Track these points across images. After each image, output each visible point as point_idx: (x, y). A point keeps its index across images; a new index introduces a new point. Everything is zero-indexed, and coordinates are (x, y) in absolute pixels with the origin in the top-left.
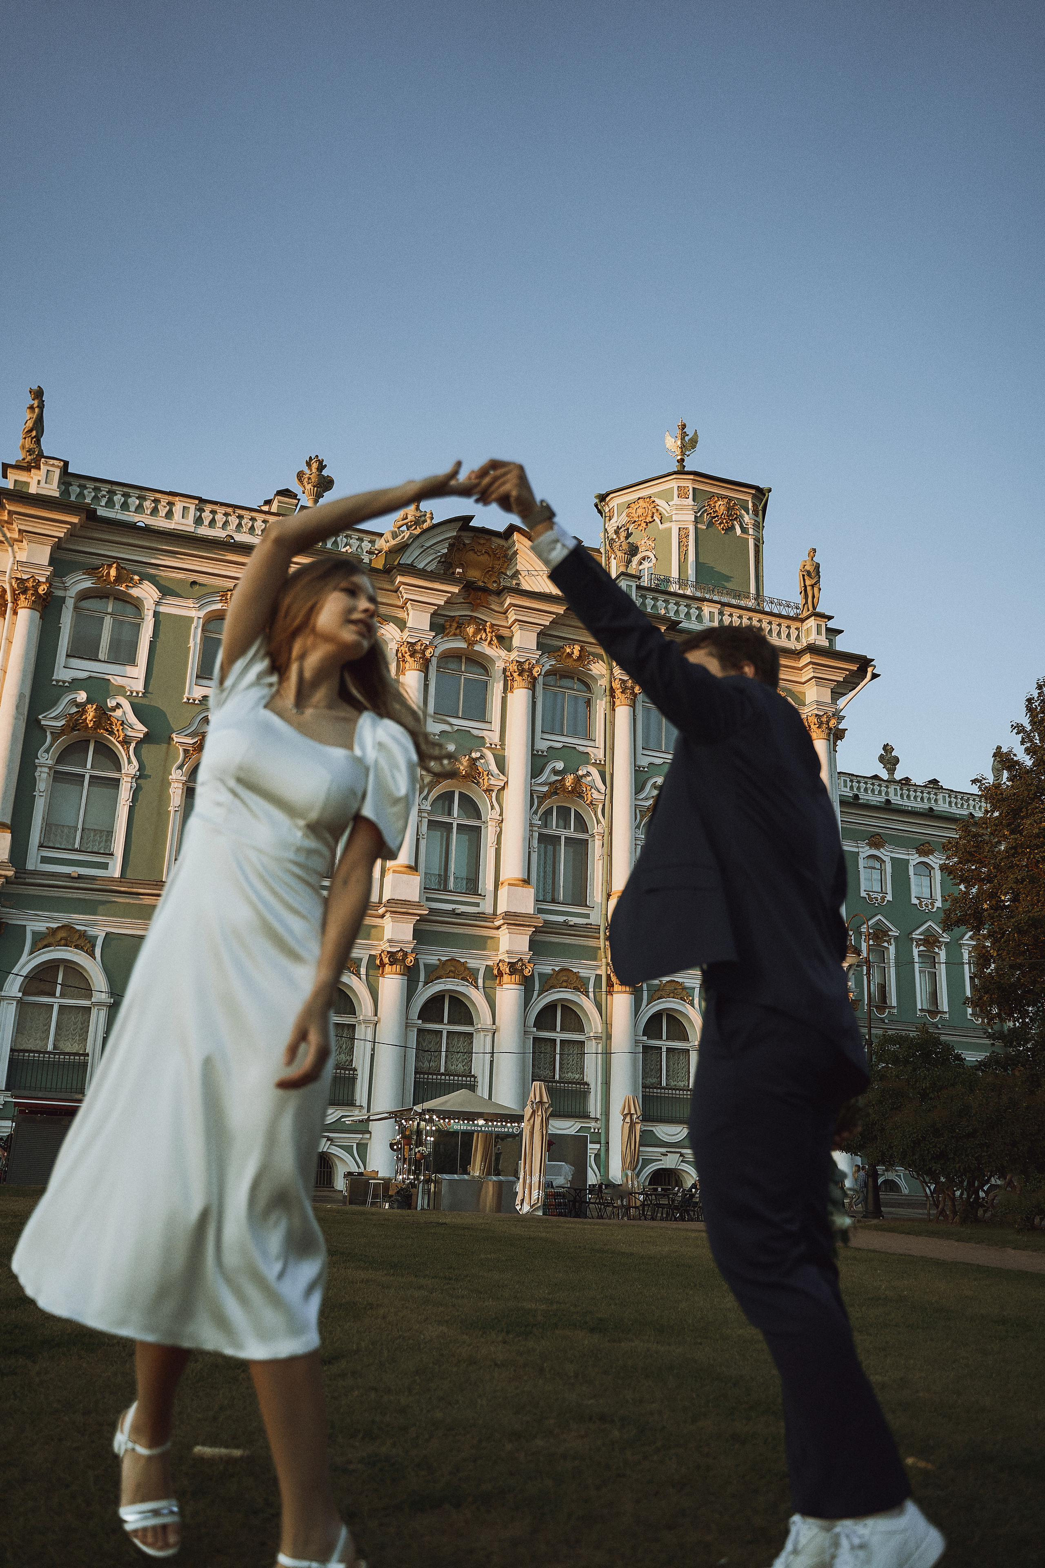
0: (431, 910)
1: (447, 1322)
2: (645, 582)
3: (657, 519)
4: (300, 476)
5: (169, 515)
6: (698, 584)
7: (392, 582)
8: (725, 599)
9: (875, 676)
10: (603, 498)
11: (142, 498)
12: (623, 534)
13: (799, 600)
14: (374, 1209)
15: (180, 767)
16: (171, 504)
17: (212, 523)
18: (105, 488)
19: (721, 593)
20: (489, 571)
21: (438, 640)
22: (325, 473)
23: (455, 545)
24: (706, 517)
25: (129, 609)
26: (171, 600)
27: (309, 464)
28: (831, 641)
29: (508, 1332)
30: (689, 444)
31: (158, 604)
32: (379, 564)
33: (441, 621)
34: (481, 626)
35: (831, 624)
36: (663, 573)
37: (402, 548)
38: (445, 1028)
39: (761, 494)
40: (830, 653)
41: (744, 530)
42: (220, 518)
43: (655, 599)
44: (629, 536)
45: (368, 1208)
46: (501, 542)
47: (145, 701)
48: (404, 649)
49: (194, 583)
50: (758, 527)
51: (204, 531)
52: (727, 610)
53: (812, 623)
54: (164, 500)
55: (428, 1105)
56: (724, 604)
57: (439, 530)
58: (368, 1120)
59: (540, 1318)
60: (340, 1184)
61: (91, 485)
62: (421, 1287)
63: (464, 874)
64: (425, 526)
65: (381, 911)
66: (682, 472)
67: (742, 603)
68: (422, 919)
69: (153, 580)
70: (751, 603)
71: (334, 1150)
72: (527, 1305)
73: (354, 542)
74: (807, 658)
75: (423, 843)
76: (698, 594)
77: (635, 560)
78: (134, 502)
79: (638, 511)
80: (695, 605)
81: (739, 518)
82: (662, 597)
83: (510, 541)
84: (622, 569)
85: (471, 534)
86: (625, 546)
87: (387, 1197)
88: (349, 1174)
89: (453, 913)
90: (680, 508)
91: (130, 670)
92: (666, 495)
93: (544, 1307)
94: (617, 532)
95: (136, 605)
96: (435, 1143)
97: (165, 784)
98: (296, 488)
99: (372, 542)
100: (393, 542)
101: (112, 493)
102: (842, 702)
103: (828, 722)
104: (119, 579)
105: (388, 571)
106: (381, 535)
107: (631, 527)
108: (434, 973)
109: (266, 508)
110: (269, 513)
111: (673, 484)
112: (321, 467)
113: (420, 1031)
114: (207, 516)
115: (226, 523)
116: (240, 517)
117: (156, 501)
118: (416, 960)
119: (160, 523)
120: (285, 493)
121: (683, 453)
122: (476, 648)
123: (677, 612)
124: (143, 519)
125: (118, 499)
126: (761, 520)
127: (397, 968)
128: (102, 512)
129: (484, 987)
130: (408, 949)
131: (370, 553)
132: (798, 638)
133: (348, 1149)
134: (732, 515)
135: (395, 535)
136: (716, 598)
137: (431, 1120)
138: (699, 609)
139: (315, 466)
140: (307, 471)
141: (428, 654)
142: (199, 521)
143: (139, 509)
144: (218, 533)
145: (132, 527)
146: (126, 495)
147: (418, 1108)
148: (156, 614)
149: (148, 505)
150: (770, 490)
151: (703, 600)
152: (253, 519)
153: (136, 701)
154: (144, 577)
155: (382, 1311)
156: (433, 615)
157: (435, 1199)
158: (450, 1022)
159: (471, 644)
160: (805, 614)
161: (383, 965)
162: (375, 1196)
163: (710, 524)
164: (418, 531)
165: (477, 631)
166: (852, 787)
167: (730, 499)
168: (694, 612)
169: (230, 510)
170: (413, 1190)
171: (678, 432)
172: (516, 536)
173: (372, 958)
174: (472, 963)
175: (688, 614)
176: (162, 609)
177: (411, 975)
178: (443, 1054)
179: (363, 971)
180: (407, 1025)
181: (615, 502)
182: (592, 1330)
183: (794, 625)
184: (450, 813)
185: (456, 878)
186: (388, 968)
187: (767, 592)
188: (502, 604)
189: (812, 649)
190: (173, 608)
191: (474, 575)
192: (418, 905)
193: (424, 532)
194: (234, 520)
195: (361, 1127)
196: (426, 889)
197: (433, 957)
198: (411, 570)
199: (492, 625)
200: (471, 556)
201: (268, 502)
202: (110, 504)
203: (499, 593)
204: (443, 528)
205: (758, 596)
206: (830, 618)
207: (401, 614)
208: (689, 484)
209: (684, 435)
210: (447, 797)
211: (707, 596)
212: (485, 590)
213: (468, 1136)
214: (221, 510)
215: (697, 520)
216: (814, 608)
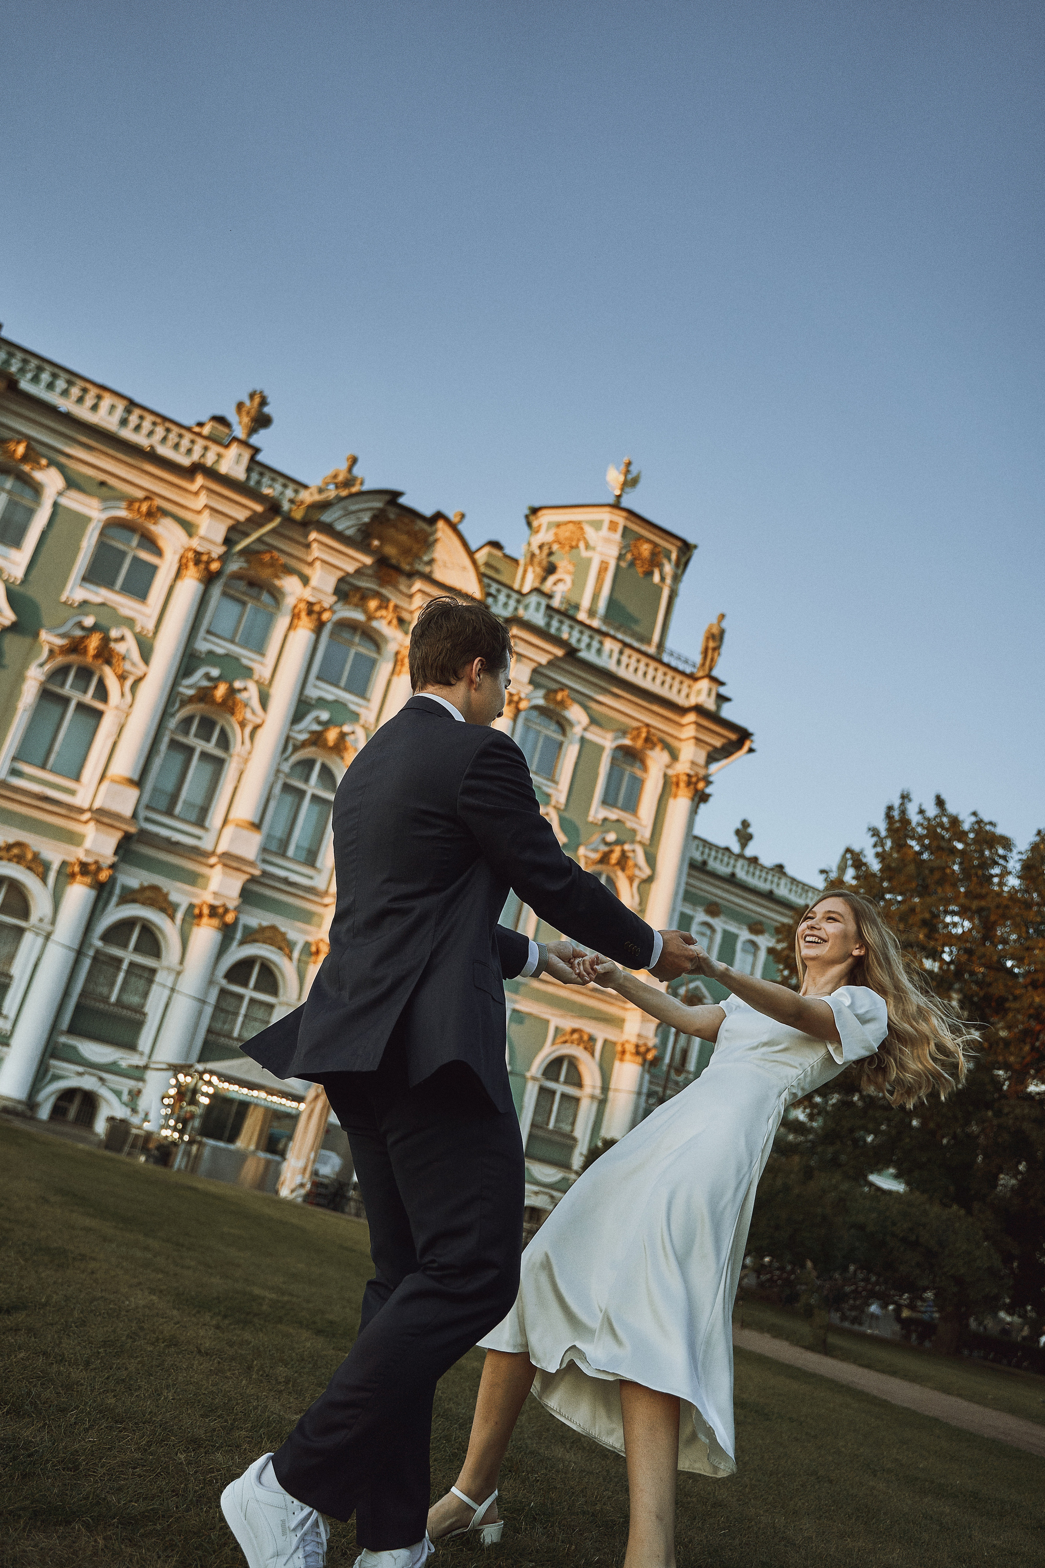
0: (265, 873)
1: (161, 1291)
2: (556, 603)
3: (582, 545)
4: (240, 406)
5: (95, 408)
6: (606, 619)
7: (306, 536)
8: (628, 640)
9: (751, 750)
10: (534, 511)
11: (70, 383)
12: (546, 550)
13: (698, 659)
14: (128, 1160)
15: (41, 665)
16: (99, 397)
17: (138, 428)
18: (34, 363)
19: (625, 633)
20: (406, 552)
21: (339, 606)
22: (266, 410)
23: (379, 517)
24: (629, 557)
25: (28, 493)
26: (73, 494)
27: (252, 396)
28: (719, 707)
29: (225, 1317)
30: (630, 482)
31: (60, 494)
32: (298, 515)
33: (346, 587)
34: (384, 603)
35: (723, 690)
36: (574, 599)
37: (324, 506)
38: (248, 993)
39: (686, 549)
40: (714, 717)
41: (663, 579)
42: (147, 425)
43: (561, 622)
44: (550, 554)
45: (123, 1157)
46: (425, 526)
47: (21, 590)
48: (303, 606)
49: (103, 484)
50: (677, 578)
51: (127, 434)
52: (627, 651)
53: (704, 684)
54: (93, 391)
55: (210, 1066)
56: (626, 645)
57: (365, 497)
58: (146, 1067)
59: (265, 1307)
60: (100, 1127)
61: (20, 355)
62: (146, 1248)
63: (306, 844)
64: (354, 489)
65: (213, 860)
66: (616, 506)
67: (644, 648)
68: (253, 880)
69: (62, 469)
70: (652, 650)
71: (104, 1092)
72: (257, 1291)
73: (278, 487)
74: (691, 717)
75: (272, 804)
76: (604, 628)
77: (552, 579)
78: (61, 384)
79: (564, 533)
80: (597, 637)
81: (660, 566)
82: (567, 622)
83: (434, 528)
84: (537, 585)
85: (398, 511)
86: (545, 563)
87: (145, 1150)
88: (111, 1119)
89: (286, 881)
90: (607, 540)
91: (13, 553)
92: (597, 525)
93: (274, 1296)
94: (541, 547)
95: (37, 489)
96: (209, 1108)
97: (20, 678)
98: (232, 416)
99: (296, 492)
100: (317, 497)
101: (40, 369)
102: (714, 767)
103: (696, 783)
104: (25, 458)
105: (306, 524)
106: (306, 487)
107: (555, 547)
108: (251, 936)
109: (197, 429)
110: (199, 434)
111: (606, 516)
112: (263, 402)
113: (223, 992)
114: (134, 419)
115: (151, 433)
116: (168, 430)
117: (85, 390)
118: (237, 919)
119: (83, 412)
120: (220, 420)
121: (622, 489)
122: (375, 624)
123: (579, 641)
124: (65, 405)
125: (45, 377)
126: (680, 572)
127: (215, 922)
128: (25, 385)
129: (299, 960)
130: (231, 905)
131: (292, 501)
132: (688, 696)
133: (118, 1093)
134: (655, 561)
135: (321, 491)
136: (620, 636)
137: (209, 1083)
138: (601, 643)
139: (257, 400)
140: (248, 403)
141: (325, 616)
142: (124, 422)
143: (65, 393)
144: (140, 439)
145: (51, 410)
146: (55, 376)
147: (200, 1067)
148: (55, 505)
149: (75, 392)
150: (695, 547)
151: (606, 635)
152: (181, 436)
153: (12, 587)
154: (52, 463)
155: (92, 1265)
156: (341, 580)
157: (194, 1162)
158: (256, 988)
159: (370, 618)
160: (701, 674)
161: (200, 916)
162: (133, 1146)
163: (632, 564)
164: (344, 493)
165: (379, 608)
166: (702, 853)
167: (656, 545)
168: (595, 644)
169: (158, 420)
170: (174, 1150)
171: (623, 468)
172: (441, 524)
173: (191, 906)
174: (292, 935)
175: (589, 646)
176: (64, 501)
177: (227, 932)
178: (240, 1019)
179: (179, 916)
180: (211, 982)
181: (545, 518)
182: (319, 1332)
183: (687, 682)
184: (307, 780)
185: (297, 847)
186: (205, 920)
187: (669, 644)
188: (410, 587)
189: (699, 709)
190: (75, 502)
191: (390, 551)
192: (252, 864)
193: (351, 495)
194: (160, 432)
195: (137, 1073)
196: (264, 850)
197: (255, 919)
198: (328, 529)
199: (396, 607)
200: (392, 532)
201: (201, 425)
202: (35, 379)
203: (412, 575)
204: (370, 497)
205: (661, 646)
206: (722, 684)
207: (307, 570)
208: (620, 519)
209: (627, 472)
210: (307, 765)
211: (612, 632)
212: (398, 570)
213: (244, 1106)
214: (149, 418)
215: (620, 557)
216: (711, 669)
